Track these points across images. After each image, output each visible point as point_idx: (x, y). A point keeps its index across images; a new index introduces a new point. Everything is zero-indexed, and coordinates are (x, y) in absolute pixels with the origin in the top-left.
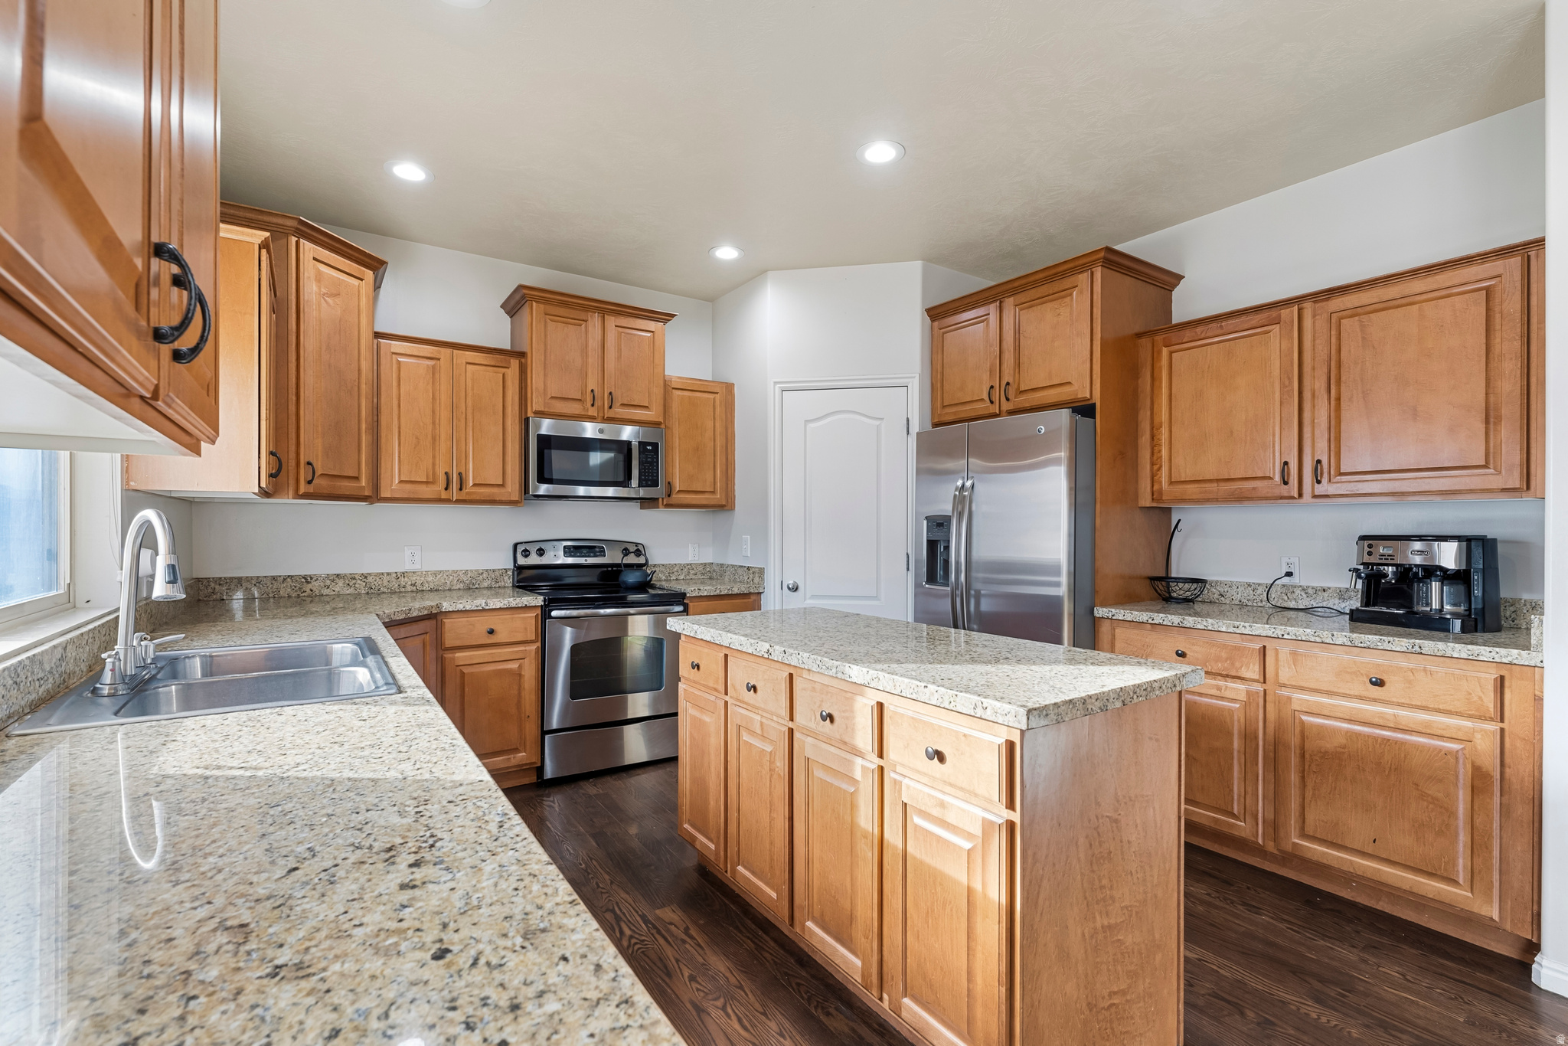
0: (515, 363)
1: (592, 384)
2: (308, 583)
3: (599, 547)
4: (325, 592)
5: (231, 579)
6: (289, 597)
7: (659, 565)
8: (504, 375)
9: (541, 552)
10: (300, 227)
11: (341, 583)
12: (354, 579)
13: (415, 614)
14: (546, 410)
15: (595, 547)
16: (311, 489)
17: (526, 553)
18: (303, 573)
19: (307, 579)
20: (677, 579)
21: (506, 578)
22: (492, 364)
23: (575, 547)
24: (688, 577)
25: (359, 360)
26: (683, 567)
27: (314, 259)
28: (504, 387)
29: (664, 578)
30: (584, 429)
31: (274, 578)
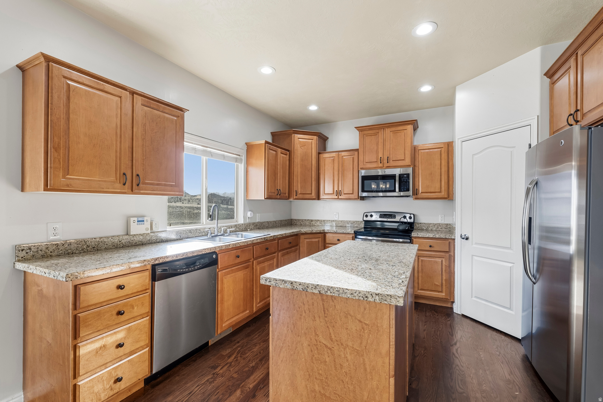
0: (356, 153)
1: (380, 155)
2: (312, 222)
3: (394, 215)
4: (315, 224)
5: (298, 219)
6: (308, 225)
7: (423, 223)
8: (353, 158)
9: (371, 216)
10: (293, 132)
11: (319, 222)
12: (321, 221)
13: (314, 232)
14: (364, 167)
15: (392, 215)
16: (297, 197)
17: (367, 216)
18: (311, 219)
19: (312, 221)
20: (431, 230)
21: (362, 224)
22: (350, 155)
23: (384, 215)
24: (437, 229)
25: (312, 162)
26: (435, 225)
27: (298, 138)
28: (353, 162)
29: (425, 229)
30: (378, 172)
31: (305, 220)
